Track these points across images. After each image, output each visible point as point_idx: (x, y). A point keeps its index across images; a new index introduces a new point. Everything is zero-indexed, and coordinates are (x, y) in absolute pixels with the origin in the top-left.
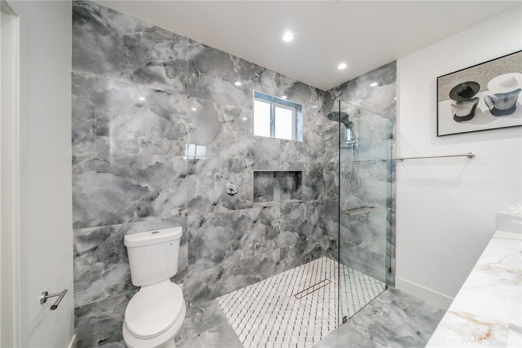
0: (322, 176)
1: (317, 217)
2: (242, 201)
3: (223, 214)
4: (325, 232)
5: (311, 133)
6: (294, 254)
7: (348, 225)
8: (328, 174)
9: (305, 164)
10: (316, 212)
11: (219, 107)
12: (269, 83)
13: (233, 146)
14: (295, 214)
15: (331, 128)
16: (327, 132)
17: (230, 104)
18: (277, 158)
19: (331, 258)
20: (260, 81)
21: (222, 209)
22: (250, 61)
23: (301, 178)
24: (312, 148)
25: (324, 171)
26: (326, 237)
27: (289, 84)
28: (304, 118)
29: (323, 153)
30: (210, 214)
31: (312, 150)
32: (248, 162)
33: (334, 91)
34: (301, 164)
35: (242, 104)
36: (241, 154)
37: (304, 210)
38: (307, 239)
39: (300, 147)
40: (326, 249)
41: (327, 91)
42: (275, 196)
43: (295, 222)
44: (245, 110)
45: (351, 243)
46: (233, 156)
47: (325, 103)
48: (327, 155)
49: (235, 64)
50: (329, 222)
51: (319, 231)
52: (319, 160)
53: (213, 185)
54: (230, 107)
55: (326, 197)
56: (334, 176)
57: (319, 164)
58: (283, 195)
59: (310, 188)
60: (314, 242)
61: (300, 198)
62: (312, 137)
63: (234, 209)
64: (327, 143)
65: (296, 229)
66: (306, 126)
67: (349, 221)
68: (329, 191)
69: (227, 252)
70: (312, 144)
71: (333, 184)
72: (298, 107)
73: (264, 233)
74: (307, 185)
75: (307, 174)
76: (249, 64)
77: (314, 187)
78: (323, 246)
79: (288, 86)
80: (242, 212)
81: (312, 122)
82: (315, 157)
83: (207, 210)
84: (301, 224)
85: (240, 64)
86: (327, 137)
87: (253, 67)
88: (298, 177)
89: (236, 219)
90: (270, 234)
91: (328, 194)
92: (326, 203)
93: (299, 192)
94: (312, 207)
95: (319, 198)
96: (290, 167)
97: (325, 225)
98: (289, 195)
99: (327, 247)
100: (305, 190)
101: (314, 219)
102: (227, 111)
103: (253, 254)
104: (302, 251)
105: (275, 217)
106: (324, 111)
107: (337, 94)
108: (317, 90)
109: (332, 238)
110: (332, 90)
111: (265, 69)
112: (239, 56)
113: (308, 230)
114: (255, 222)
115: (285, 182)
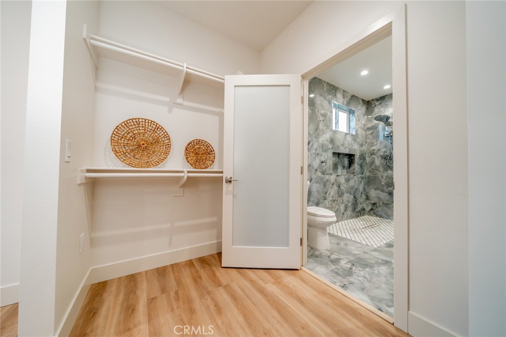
0: (365, 159)
1: (363, 186)
2: (328, 170)
3: (319, 177)
4: (368, 198)
5: (359, 129)
6: (351, 210)
7: (386, 191)
8: (370, 157)
9: (356, 149)
10: (363, 183)
11: (318, 112)
12: (339, 96)
13: (324, 135)
14: (352, 183)
15: (372, 126)
16: (369, 129)
17: (323, 110)
18: (343, 145)
19: (372, 216)
20: (335, 95)
21: (319, 174)
22: (331, 83)
23: (354, 159)
24: (360, 139)
25: (367, 155)
26: (368, 202)
27: (349, 96)
28: (356, 119)
29: (366, 143)
30: (314, 176)
32: (330, 146)
33: (375, 101)
34: (354, 149)
35: (328, 110)
36: (327, 141)
37: (356, 181)
38: (358, 201)
39: (355, 137)
40: (368, 210)
41: (368, 101)
42: (339, 170)
43: (352, 188)
44: (329, 113)
45: (389, 202)
46: (324, 142)
47: (367, 109)
48: (368, 144)
49: (325, 86)
50: (371, 190)
51: (364, 196)
52: (364, 148)
53: (315, 158)
54: (323, 112)
55: (368, 174)
56: (374, 159)
57: (364, 150)
59: (359, 167)
60: (361, 204)
61: (354, 173)
62: (360, 132)
63: (324, 174)
64: (368, 136)
65: (352, 193)
66: (357, 125)
67: (387, 188)
68: (370, 169)
69: (321, 201)
70: (360, 136)
71: (374, 164)
72: (351, 112)
73: (337, 192)
74: (358, 164)
75: (358, 156)
76: (331, 85)
77: (361, 166)
78: (366, 208)
79: (349, 98)
80: (327, 177)
81: (360, 121)
82: (362, 145)
83: (313, 173)
84: (354, 190)
85: (327, 86)
86: (369, 132)
87: (332, 87)
88: (351, 159)
89: (325, 181)
90: (340, 194)
91: (370, 171)
92: (368, 178)
93: (352, 168)
94: (360, 180)
95: (364, 174)
96: (349, 151)
97: (367, 193)
98: (346, 171)
99: (369, 208)
100: (356, 166)
101: (361, 188)
102: (321, 114)
103: (332, 204)
104: (355, 209)
105: (342, 183)
106: (366, 114)
107: (377, 103)
108: (363, 100)
109: (373, 202)
110: (373, 100)
111: (338, 88)
112: (326, 81)
113: (358, 195)
114: (333, 184)
115: (344, 161)
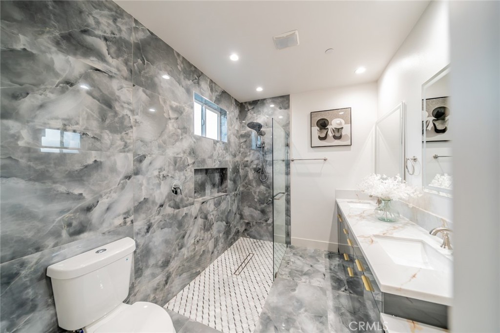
0: (239, 171)
1: (236, 205)
2: (186, 198)
3: (169, 215)
4: (242, 217)
5: (232, 135)
6: (223, 241)
7: (259, 209)
8: (243, 169)
9: (228, 161)
10: (236, 202)
11: (165, 102)
12: (205, 86)
13: (178, 144)
14: (223, 206)
15: (246, 133)
16: (242, 136)
17: (174, 101)
18: (211, 157)
19: (246, 237)
20: (198, 83)
21: (169, 210)
22: (191, 63)
23: (226, 174)
24: (233, 149)
25: (240, 167)
26: (242, 221)
27: (219, 91)
28: (228, 123)
29: (240, 153)
30: (157, 217)
31: (233, 150)
32: (190, 161)
33: (248, 104)
34: (226, 161)
35: (185, 103)
36: (184, 153)
37: (228, 201)
38: (231, 225)
39: (227, 147)
40: (242, 231)
41: (242, 103)
42: (206, 191)
43: (223, 212)
44: (187, 109)
45: (261, 221)
46: (177, 154)
47: (240, 112)
48: (242, 154)
49: (179, 61)
50: (244, 208)
51: (238, 216)
52: (237, 159)
53: (159, 184)
54: (175, 104)
55: (241, 189)
56: (248, 171)
57: (237, 161)
58: (212, 190)
59: (232, 182)
60: (235, 227)
61: (226, 192)
62: (234, 140)
63: (179, 208)
64: (242, 144)
65: (224, 219)
66: (230, 130)
67: (260, 205)
68: (244, 183)
69: (173, 254)
70: (233, 145)
71: (248, 178)
72: (222, 113)
73: (203, 227)
74: (231, 180)
75: (231, 170)
76: (190, 65)
77: (235, 181)
78: (240, 229)
79: (218, 94)
80: (185, 210)
81: (233, 126)
82: (235, 156)
83: (154, 213)
84: (227, 213)
85: (182, 62)
86: (242, 140)
87: (193, 69)
88: (223, 173)
89: (180, 218)
90: (207, 227)
91: (243, 186)
92: (242, 193)
93: (224, 186)
94: (233, 198)
95: (237, 190)
96: (220, 165)
97: (241, 211)
98: (216, 190)
99: (243, 228)
100: (229, 183)
101: (234, 208)
102: (171, 107)
103: (195, 249)
104: (228, 237)
105: (211, 210)
106: (240, 118)
107: (250, 108)
108: (236, 100)
109: (247, 221)
110: (246, 103)
111: (202, 73)
112: (182, 54)
113: (231, 219)
114: (196, 218)
115: (214, 178)
